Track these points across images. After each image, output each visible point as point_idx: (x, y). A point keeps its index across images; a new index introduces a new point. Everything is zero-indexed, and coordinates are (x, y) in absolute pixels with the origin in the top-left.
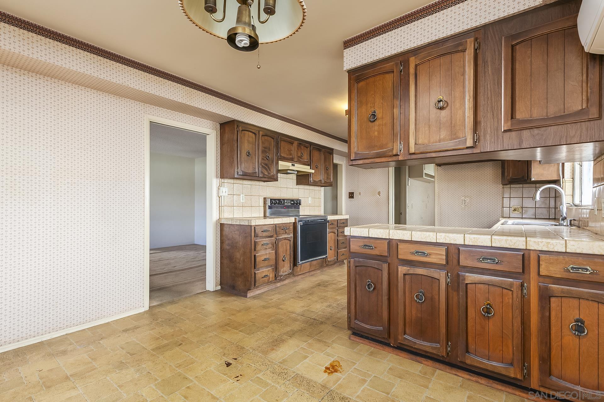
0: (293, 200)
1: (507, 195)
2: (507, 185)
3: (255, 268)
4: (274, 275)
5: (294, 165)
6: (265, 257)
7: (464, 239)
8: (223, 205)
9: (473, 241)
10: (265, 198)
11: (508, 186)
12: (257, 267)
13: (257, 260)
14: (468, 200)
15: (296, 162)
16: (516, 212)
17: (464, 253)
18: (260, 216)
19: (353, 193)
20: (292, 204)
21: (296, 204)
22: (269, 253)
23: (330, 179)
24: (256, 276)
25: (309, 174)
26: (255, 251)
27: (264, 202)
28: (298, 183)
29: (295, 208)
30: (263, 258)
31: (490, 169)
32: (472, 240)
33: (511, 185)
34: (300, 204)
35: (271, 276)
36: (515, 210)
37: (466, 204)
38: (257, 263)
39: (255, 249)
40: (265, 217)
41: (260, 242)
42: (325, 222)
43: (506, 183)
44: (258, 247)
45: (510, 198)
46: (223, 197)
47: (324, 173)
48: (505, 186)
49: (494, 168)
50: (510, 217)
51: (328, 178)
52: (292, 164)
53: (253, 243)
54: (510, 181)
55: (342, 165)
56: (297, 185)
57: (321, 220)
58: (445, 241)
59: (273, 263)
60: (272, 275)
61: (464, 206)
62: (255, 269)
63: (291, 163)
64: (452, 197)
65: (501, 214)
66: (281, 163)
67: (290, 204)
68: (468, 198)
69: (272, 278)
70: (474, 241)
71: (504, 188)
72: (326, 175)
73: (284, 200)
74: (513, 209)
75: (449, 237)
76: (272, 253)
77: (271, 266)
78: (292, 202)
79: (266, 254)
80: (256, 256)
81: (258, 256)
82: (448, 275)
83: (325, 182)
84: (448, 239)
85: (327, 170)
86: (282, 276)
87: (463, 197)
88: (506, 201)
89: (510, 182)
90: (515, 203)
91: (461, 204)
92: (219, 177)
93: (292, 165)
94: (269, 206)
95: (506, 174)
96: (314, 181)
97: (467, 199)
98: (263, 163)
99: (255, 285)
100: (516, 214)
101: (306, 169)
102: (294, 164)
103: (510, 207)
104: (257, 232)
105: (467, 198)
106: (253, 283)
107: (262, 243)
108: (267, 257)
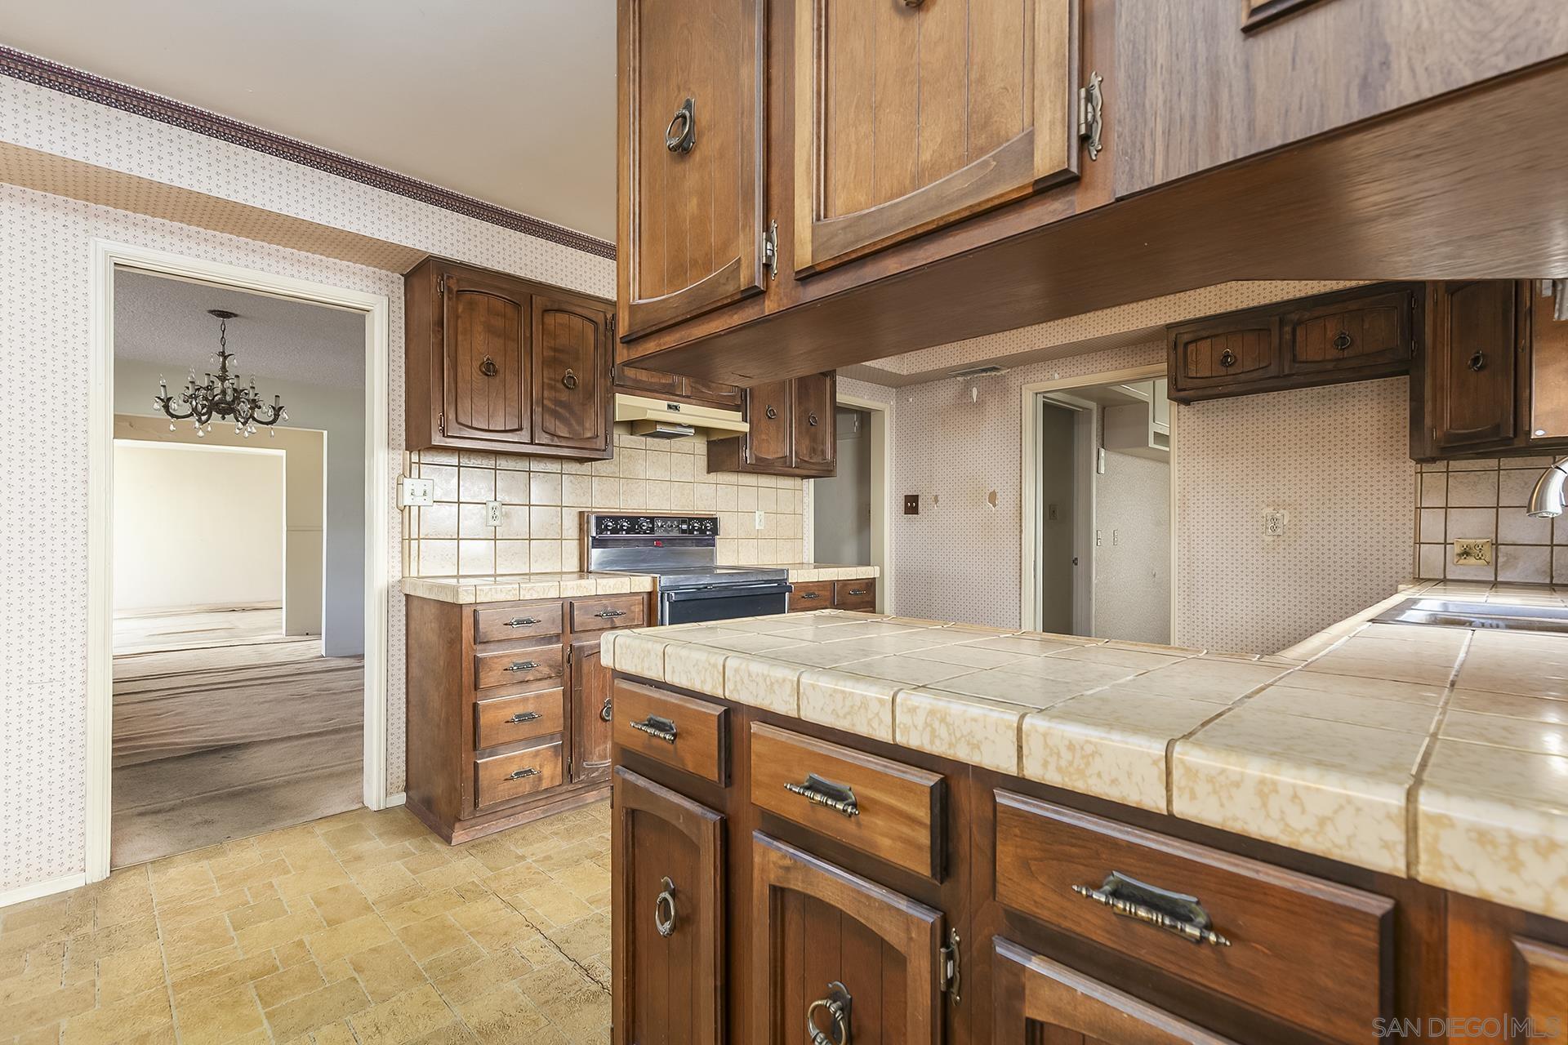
0: (684, 520)
1: (1434, 499)
2: (1433, 460)
3: (475, 748)
4: (559, 769)
5: (676, 408)
6: (520, 710)
7: (1020, 748)
8: (414, 535)
9: (1063, 763)
10: (581, 514)
11: (1441, 465)
12: (483, 744)
13: (484, 720)
14: (1285, 517)
15: (683, 399)
16: (1472, 560)
17: (1017, 831)
18: (564, 570)
19: (916, 497)
20: (684, 531)
21: (703, 530)
22: (538, 697)
23: (823, 452)
24: (481, 773)
25: (739, 437)
26: (475, 690)
27: (580, 525)
28: (711, 468)
29: (699, 542)
30: (511, 713)
31: (1368, 407)
32: (1059, 755)
33: (1451, 462)
34: (715, 531)
35: (547, 771)
36: (1466, 553)
37: (1279, 531)
38: (483, 731)
39: (475, 685)
40: (583, 571)
41: (496, 661)
42: (782, 590)
43: (1428, 454)
44: (487, 679)
45: (1446, 508)
46: (414, 511)
47: (799, 432)
48: (1426, 467)
49: (1382, 404)
50: (1448, 578)
51: (813, 451)
52: (669, 405)
53: (467, 664)
54: (1442, 444)
55: (881, 412)
56: (709, 472)
57: (767, 582)
58: (932, 743)
59: (557, 727)
60: (550, 771)
61: (1272, 539)
62: (478, 752)
63: (666, 403)
64: (1229, 509)
65: (1409, 569)
66: (621, 399)
67: (675, 533)
68: (1286, 513)
69: (552, 778)
70: (1071, 763)
71: (1421, 473)
72: (806, 442)
73: (652, 519)
74: (1457, 549)
75: (947, 725)
76: (551, 694)
77: (551, 737)
78: (685, 527)
79: (526, 700)
80: (480, 709)
81: (489, 706)
82: (945, 942)
83: (802, 463)
84: (943, 731)
85: (811, 424)
86: (597, 769)
87: (1268, 506)
88: (1432, 525)
89: (1443, 449)
90: (1470, 526)
91: (1260, 530)
92: (400, 445)
93: (670, 407)
94: (594, 538)
95: (1428, 421)
96: (758, 459)
97: (1283, 516)
98: (549, 399)
99: (476, 805)
100: (1473, 568)
101: (731, 421)
102: (675, 404)
103: (1445, 543)
104: (481, 626)
105: (1282, 511)
106: (468, 798)
107: (507, 663)
108: (530, 708)
